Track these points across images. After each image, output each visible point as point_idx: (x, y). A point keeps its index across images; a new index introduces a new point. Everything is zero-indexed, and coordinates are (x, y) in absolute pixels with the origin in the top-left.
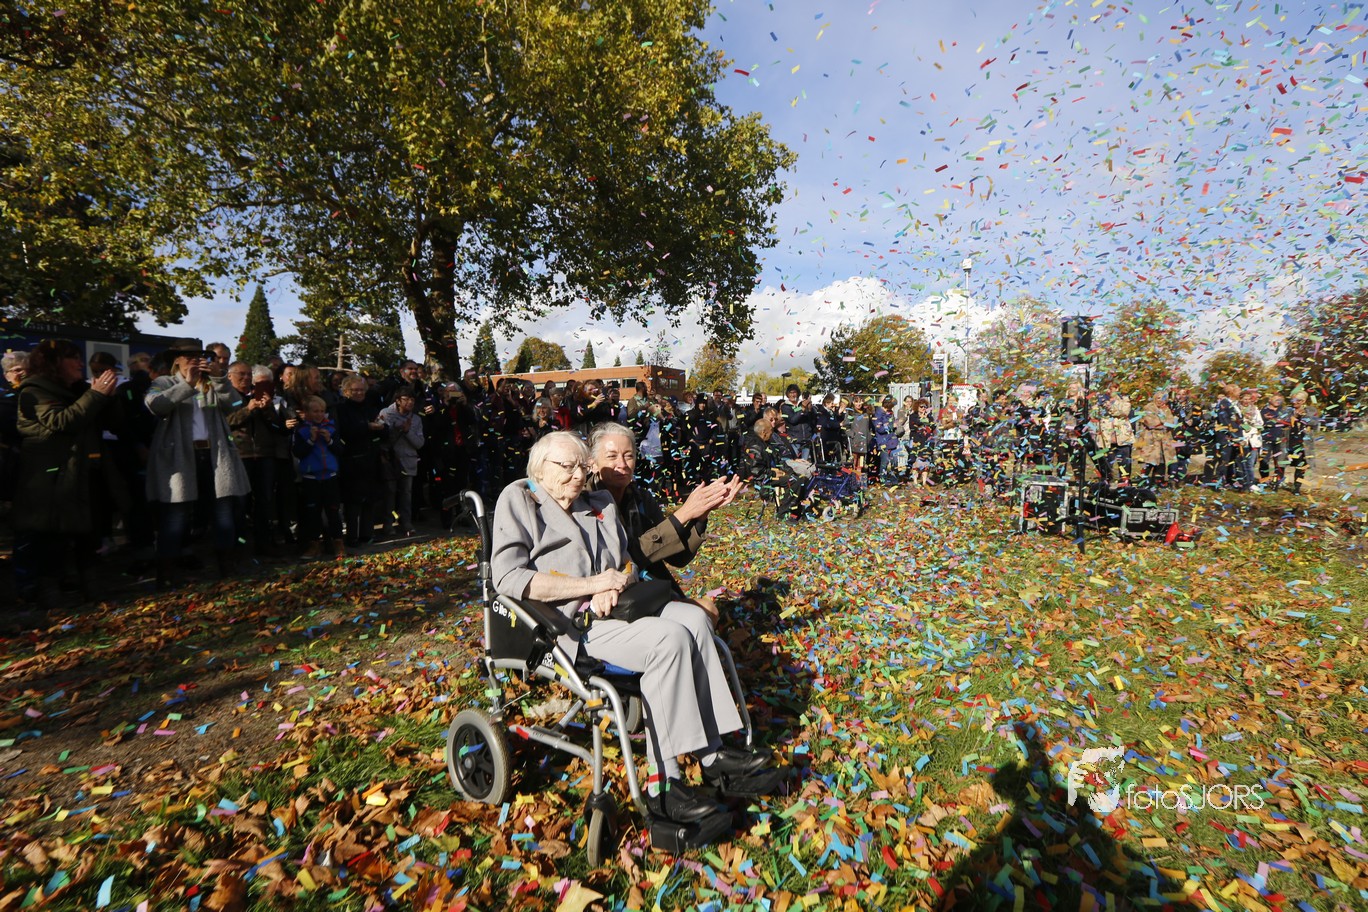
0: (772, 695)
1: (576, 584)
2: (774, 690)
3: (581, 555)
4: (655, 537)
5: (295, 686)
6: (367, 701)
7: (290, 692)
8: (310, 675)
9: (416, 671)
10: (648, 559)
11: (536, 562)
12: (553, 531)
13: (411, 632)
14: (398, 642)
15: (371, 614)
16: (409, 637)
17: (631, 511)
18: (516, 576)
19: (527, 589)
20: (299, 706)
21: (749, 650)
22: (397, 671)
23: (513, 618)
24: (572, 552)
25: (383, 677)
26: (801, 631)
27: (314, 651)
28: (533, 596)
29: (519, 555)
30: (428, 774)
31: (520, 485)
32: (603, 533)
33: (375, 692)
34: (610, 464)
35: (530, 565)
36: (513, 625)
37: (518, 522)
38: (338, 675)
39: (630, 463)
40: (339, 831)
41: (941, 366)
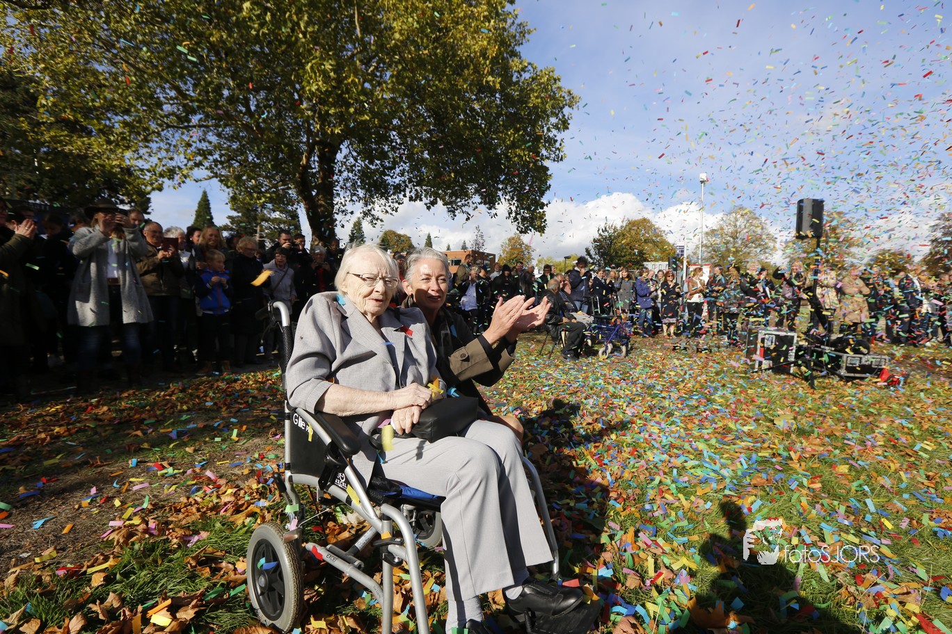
0: (570, 509)
1: (376, 398)
2: (572, 504)
3: (385, 369)
4: (463, 355)
5: (141, 483)
6: (199, 500)
7: (135, 488)
8: (159, 473)
9: (252, 472)
10: (456, 377)
11: (338, 375)
12: (358, 344)
13: (260, 437)
14: (246, 445)
15: (232, 420)
16: (257, 440)
17: (443, 332)
18: (310, 388)
19: (321, 402)
20: (137, 502)
21: (547, 462)
22: (237, 471)
23: (311, 433)
24: (377, 367)
25: (221, 477)
26: (591, 446)
27: (172, 450)
28: (327, 409)
29: (317, 366)
30: (225, 588)
31: (327, 296)
32: (412, 348)
33: (209, 491)
34: (424, 286)
35: (331, 377)
36: (310, 440)
37: (320, 331)
38: (184, 472)
39: (443, 286)
41: (682, 251)
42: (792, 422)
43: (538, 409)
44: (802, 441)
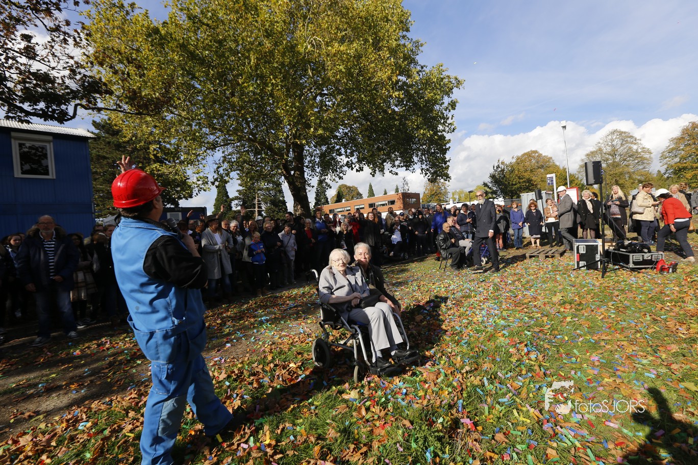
11: (334, 293)
12: (339, 283)
24: (346, 289)
31: (328, 268)
32: (357, 281)
37: (327, 279)
40: (283, 371)
41: (552, 181)
42: (562, 298)
43: (426, 300)
44: (559, 307)
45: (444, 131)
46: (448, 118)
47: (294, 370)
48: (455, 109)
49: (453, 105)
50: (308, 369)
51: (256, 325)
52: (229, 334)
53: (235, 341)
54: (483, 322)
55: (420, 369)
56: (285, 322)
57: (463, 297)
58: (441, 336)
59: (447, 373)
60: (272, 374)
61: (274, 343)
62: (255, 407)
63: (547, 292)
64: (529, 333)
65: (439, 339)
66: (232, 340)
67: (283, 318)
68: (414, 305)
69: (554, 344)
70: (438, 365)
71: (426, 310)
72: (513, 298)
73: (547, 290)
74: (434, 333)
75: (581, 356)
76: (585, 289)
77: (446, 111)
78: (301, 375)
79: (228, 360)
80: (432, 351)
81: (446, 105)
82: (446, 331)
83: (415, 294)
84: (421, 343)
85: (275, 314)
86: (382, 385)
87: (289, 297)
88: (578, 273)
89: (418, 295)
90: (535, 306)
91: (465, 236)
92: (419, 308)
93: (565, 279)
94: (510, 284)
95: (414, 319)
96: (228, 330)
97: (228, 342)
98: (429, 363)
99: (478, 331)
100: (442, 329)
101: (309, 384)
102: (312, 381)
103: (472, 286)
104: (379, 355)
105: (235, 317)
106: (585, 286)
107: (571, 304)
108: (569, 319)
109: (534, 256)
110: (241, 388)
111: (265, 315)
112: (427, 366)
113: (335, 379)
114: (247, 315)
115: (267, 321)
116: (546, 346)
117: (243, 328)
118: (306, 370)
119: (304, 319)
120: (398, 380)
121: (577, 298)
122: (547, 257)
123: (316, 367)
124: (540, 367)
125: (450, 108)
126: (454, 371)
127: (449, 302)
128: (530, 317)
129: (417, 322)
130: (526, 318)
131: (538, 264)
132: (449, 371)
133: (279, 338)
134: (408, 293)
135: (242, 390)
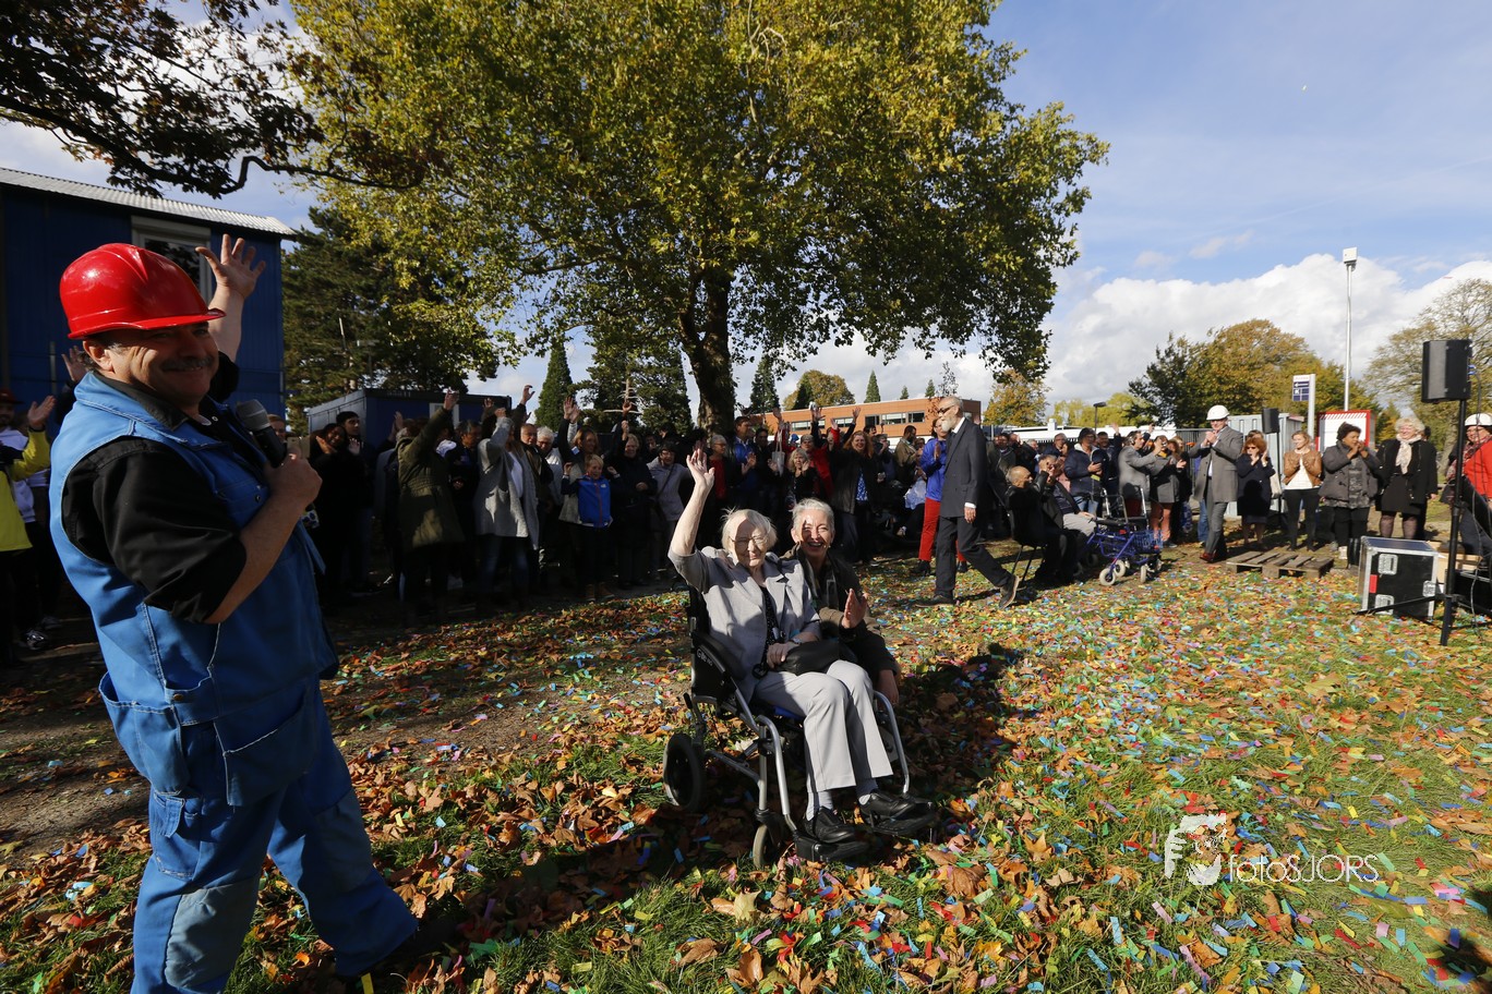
6: (614, 722)
23: (710, 663)
25: (629, 705)
30: (648, 781)
32: (790, 596)
33: (621, 716)
40: (582, 808)
41: (1306, 391)
42: (1332, 690)
43: (969, 654)
44: (1327, 715)
45: (1050, 260)
46: (1062, 233)
47: (610, 806)
48: (1080, 210)
49: (1077, 201)
50: (644, 808)
51: (558, 672)
52: (494, 686)
53: (500, 706)
54: (1112, 730)
55: (932, 852)
56: (625, 672)
57: (1064, 656)
58: (999, 758)
59: (1006, 878)
60: (555, 810)
61: (584, 724)
62: (486, 904)
63: (1290, 668)
64: (1243, 785)
65: (993, 766)
66: (493, 704)
67: (625, 659)
68: (938, 665)
69: (1316, 826)
70: (981, 845)
71: (967, 680)
72: (1195, 676)
73: (1288, 662)
74: (981, 748)
75: (1400, 876)
76: (1398, 670)
77: (1059, 213)
78: (623, 823)
79: (469, 756)
80: (972, 801)
81: (1059, 199)
82: (1014, 745)
83: (944, 633)
84: (945, 771)
85: (609, 648)
86: (822, 885)
87: (653, 613)
88: (1371, 624)
89: (952, 638)
90: (1256, 702)
91: (1081, 506)
92: (948, 675)
93: (1336, 635)
94: (1188, 634)
95: (932, 702)
96: (493, 676)
97: (482, 708)
98: (958, 839)
99: (1098, 758)
100: (1003, 739)
101: (640, 851)
102: (647, 844)
103: (1088, 628)
104: (825, 802)
105: (521, 645)
106: (1394, 664)
107: (1358, 708)
108: (1356, 754)
109: (1248, 569)
110: (467, 842)
111: (587, 649)
112: (951, 845)
113: (708, 845)
114: (547, 644)
115: (587, 663)
116: (1294, 829)
117: (530, 674)
118: (640, 812)
119: (671, 670)
120: (867, 878)
121: (1375, 695)
122: (1283, 573)
123: (665, 808)
124: (1277, 897)
125: (1070, 206)
126: (1026, 875)
127: (1027, 667)
128: (1243, 735)
129: (940, 712)
130: (1232, 735)
131: (1260, 589)
132: (1011, 876)
133: (601, 712)
134: (928, 628)
135: (470, 846)
